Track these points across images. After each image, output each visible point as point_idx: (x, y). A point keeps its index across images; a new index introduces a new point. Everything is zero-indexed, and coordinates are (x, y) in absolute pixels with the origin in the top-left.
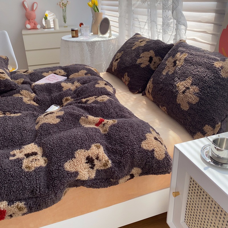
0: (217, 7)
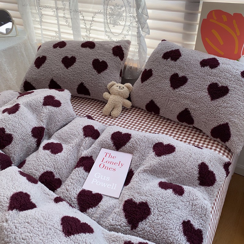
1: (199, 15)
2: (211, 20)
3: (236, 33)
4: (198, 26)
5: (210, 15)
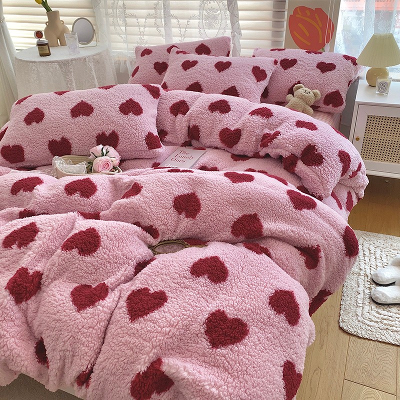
1: (286, 13)
2: (297, 16)
3: (318, 25)
4: (285, 23)
5: (296, 11)
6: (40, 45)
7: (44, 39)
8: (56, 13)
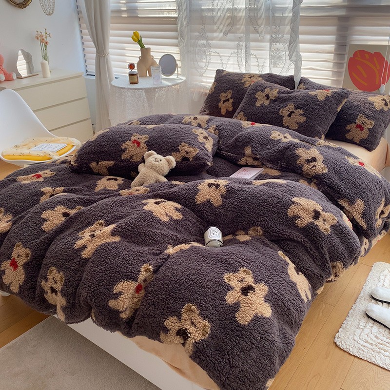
0: (336, 40)
2: (356, 58)
3: (376, 68)
5: (355, 54)
6: (131, 75)
7: (135, 70)
8: (148, 50)
